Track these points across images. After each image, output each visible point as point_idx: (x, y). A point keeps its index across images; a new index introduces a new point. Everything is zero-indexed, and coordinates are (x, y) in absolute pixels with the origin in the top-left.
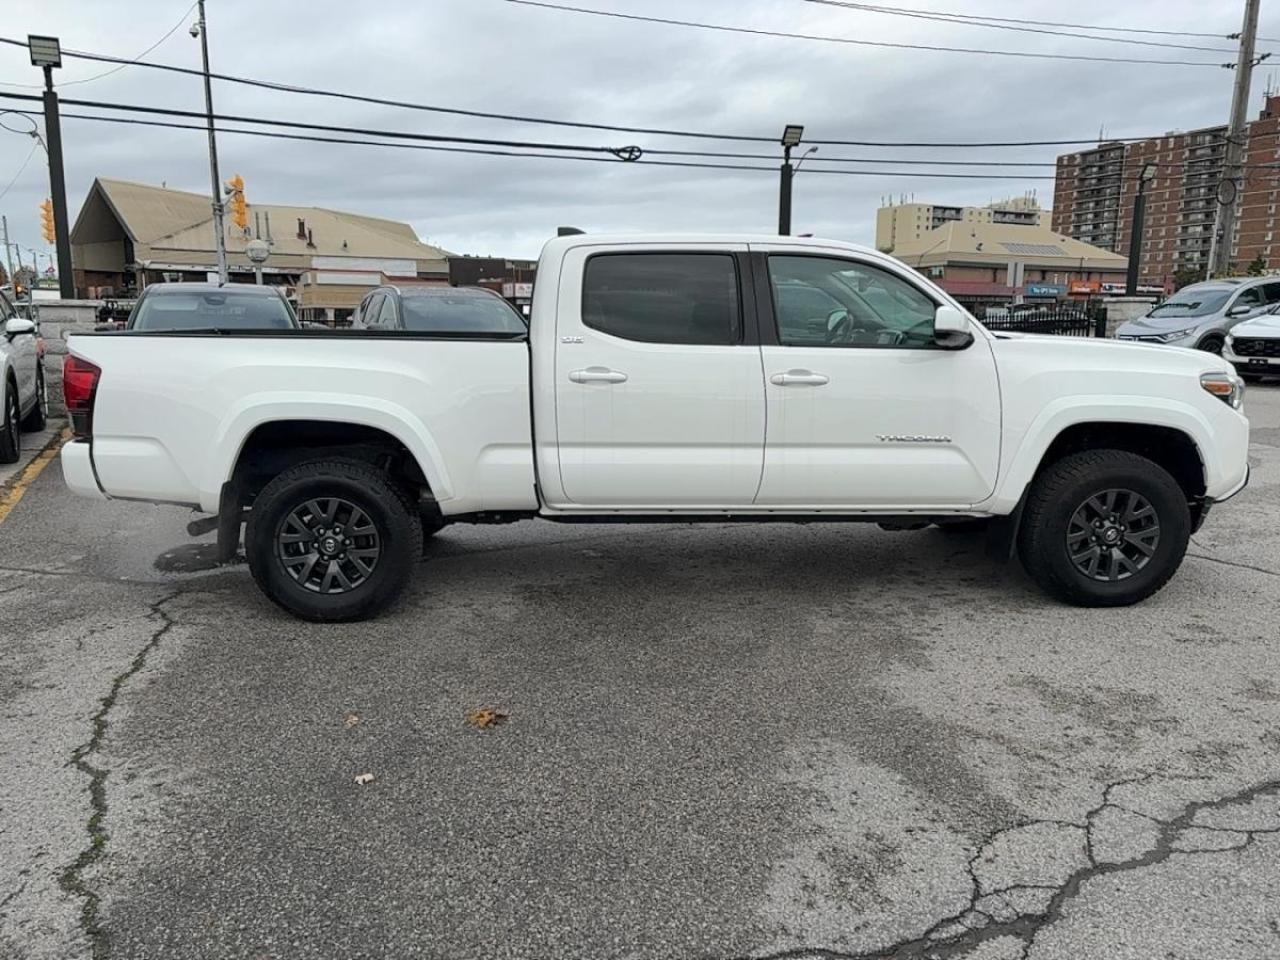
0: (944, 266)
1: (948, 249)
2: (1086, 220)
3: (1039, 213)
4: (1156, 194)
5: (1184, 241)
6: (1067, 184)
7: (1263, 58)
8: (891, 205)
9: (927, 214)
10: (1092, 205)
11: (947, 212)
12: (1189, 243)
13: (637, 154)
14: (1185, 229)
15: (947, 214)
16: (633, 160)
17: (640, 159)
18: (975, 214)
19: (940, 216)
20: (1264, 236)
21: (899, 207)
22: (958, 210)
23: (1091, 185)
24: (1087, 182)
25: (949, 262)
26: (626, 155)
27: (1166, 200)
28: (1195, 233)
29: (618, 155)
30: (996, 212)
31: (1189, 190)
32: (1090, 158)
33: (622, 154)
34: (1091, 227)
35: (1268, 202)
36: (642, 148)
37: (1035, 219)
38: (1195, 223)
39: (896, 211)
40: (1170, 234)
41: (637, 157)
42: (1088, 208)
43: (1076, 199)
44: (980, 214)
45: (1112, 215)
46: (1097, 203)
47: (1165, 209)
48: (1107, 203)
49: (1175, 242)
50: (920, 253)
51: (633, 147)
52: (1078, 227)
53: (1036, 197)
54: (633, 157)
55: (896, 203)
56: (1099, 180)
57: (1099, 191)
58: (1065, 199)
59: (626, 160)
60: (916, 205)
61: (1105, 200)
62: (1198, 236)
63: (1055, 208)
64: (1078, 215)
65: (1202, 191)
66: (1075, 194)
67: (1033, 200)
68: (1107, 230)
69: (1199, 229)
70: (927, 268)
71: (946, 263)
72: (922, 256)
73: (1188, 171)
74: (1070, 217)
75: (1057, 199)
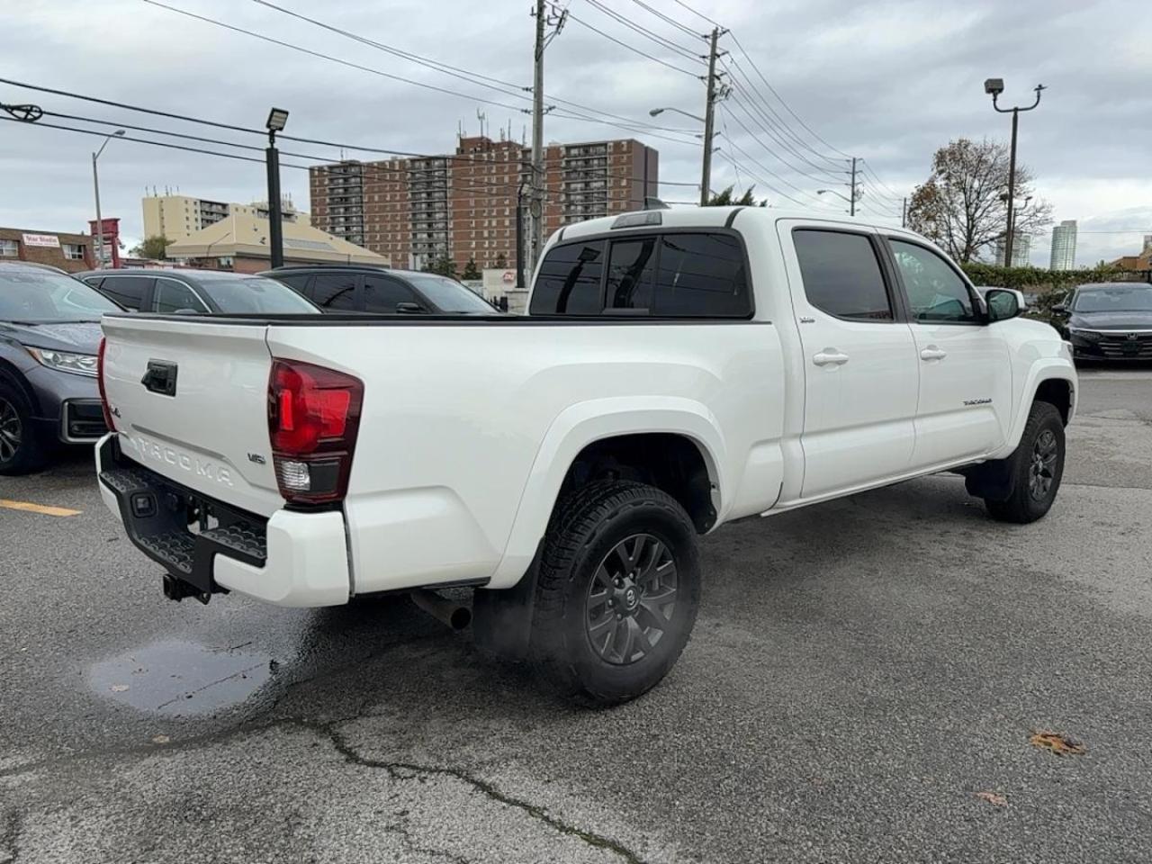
0: (234, 257)
1: (235, 241)
2: (339, 222)
3: (296, 214)
4: (391, 206)
5: (415, 245)
6: (320, 190)
7: (550, 109)
8: (156, 195)
9: (195, 208)
10: (342, 210)
11: (214, 207)
12: (419, 246)
13: (37, 115)
14: (415, 235)
15: (214, 208)
16: (31, 121)
17: (38, 121)
18: (241, 211)
19: (207, 210)
20: (470, 244)
21: (164, 198)
22: (224, 206)
23: (338, 194)
24: (336, 191)
25: (237, 253)
26: (22, 114)
27: (398, 211)
28: (421, 239)
29: (11, 113)
30: (259, 210)
31: (414, 204)
32: (337, 170)
33: (15, 112)
34: (344, 229)
35: (469, 218)
36: (43, 110)
37: (293, 218)
38: (421, 231)
39: (162, 202)
40: (404, 238)
41: (36, 118)
42: (339, 213)
43: (329, 204)
44: (245, 211)
45: (359, 219)
46: (346, 209)
47: (398, 218)
48: (354, 209)
49: (408, 245)
50: (209, 244)
51: (32, 107)
52: (333, 228)
53: (292, 200)
54: (29, 117)
55: (162, 194)
56: (346, 190)
57: (346, 199)
58: (319, 204)
59: (20, 119)
60: (182, 198)
61: (352, 207)
62: (424, 241)
63: (313, 211)
64: (332, 218)
65: (424, 206)
66: (328, 201)
67: (290, 202)
68: (357, 232)
69: (425, 236)
70: (215, 258)
71: (234, 254)
72: (210, 246)
73: (412, 189)
74: (326, 219)
75: (313, 203)
